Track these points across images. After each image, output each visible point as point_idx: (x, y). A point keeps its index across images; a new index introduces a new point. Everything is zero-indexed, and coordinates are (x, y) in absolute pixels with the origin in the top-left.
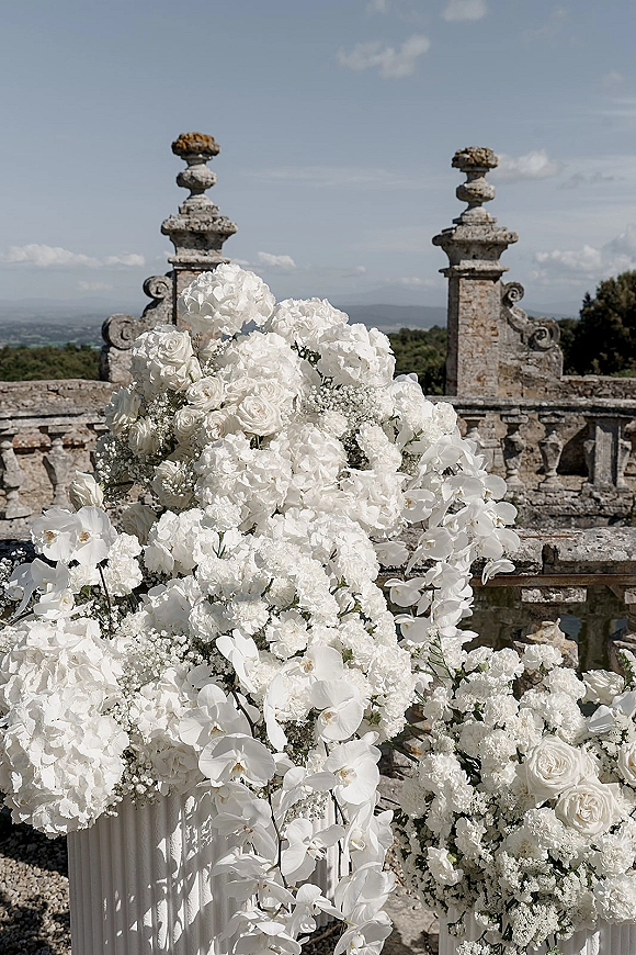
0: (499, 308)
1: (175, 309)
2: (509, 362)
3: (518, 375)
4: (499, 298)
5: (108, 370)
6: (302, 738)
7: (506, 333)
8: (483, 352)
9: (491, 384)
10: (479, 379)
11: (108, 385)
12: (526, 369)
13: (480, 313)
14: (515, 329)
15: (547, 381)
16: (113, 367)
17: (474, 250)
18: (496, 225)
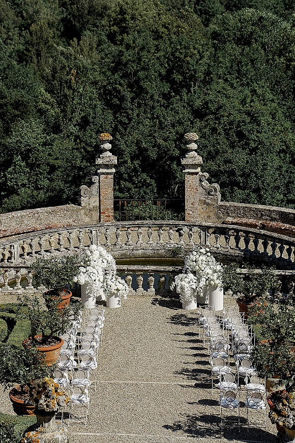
0: (198, 182)
1: (99, 185)
2: (202, 199)
3: (205, 203)
4: (198, 180)
6: (95, 281)
7: (201, 190)
8: (193, 196)
9: (196, 205)
11: (81, 207)
12: (207, 201)
13: (192, 184)
14: (204, 189)
15: (214, 205)
16: (82, 202)
17: (189, 166)
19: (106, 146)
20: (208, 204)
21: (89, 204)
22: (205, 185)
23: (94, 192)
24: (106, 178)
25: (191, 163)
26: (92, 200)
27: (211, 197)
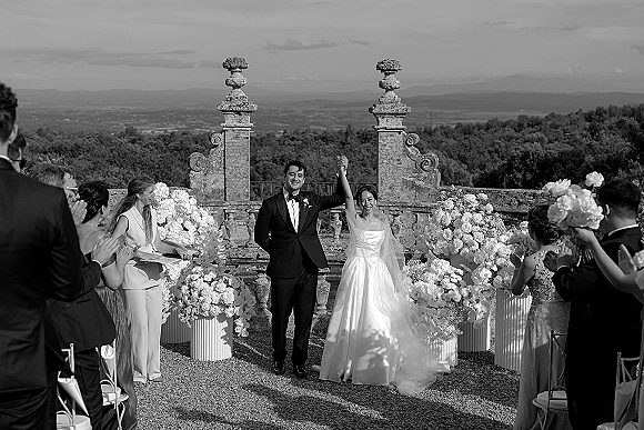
19: (238, 77)
20: (419, 188)
21: (205, 185)
22: (414, 153)
23: (214, 163)
24: (237, 137)
25: (390, 111)
26: (211, 178)
27: (425, 174)
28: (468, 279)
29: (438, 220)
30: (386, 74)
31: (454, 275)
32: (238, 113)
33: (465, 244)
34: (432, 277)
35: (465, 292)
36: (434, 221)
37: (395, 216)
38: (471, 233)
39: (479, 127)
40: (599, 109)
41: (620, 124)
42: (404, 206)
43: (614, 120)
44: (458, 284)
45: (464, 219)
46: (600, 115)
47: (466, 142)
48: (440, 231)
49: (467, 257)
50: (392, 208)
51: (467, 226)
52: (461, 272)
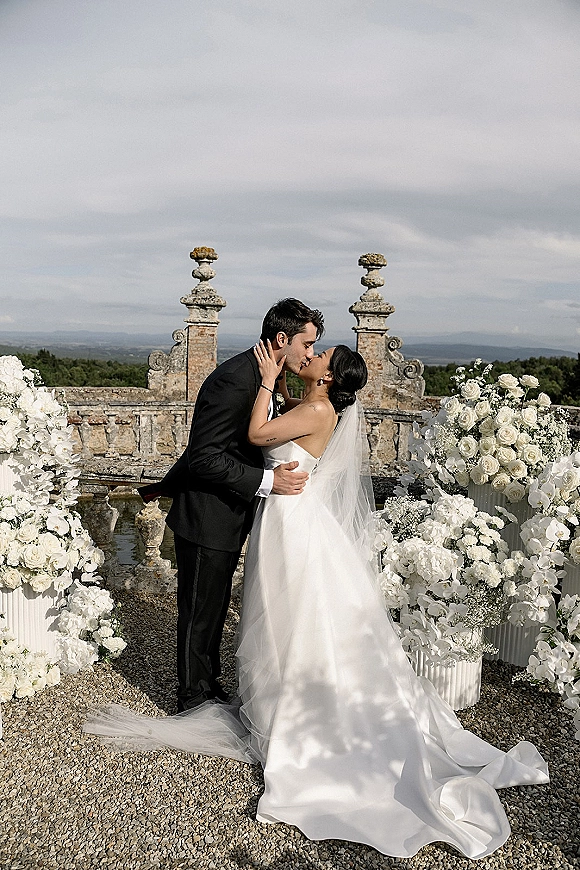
0: (384, 352)
1: (187, 349)
2: (389, 386)
3: (395, 394)
4: (384, 347)
5: (148, 383)
7: (388, 367)
8: (372, 379)
9: (377, 399)
10: (369, 396)
11: (148, 391)
12: (400, 391)
13: (371, 355)
14: (394, 366)
15: (412, 399)
16: (150, 381)
17: (368, 317)
18: (383, 301)
19: (205, 269)
20: (401, 397)
21: (165, 386)
22: (397, 358)
23: (175, 363)
24: (201, 334)
25: (372, 309)
26: (172, 378)
27: (408, 381)
28: (513, 539)
29: (451, 419)
30: (369, 270)
31: (485, 530)
32: (203, 307)
33: (503, 467)
34: (439, 532)
35: (510, 566)
36: (443, 422)
37: (373, 424)
38: (512, 446)
39: (441, 369)
40: (531, 359)
41: (547, 371)
42: (384, 413)
43: (543, 367)
44: (494, 549)
45: (500, 419)
46: (533, 363)
47: (431, 379)
48: (452, 439)
49: (507, 492)
50: (370, 416)
51: (508, 433)
52: (500, 524)
